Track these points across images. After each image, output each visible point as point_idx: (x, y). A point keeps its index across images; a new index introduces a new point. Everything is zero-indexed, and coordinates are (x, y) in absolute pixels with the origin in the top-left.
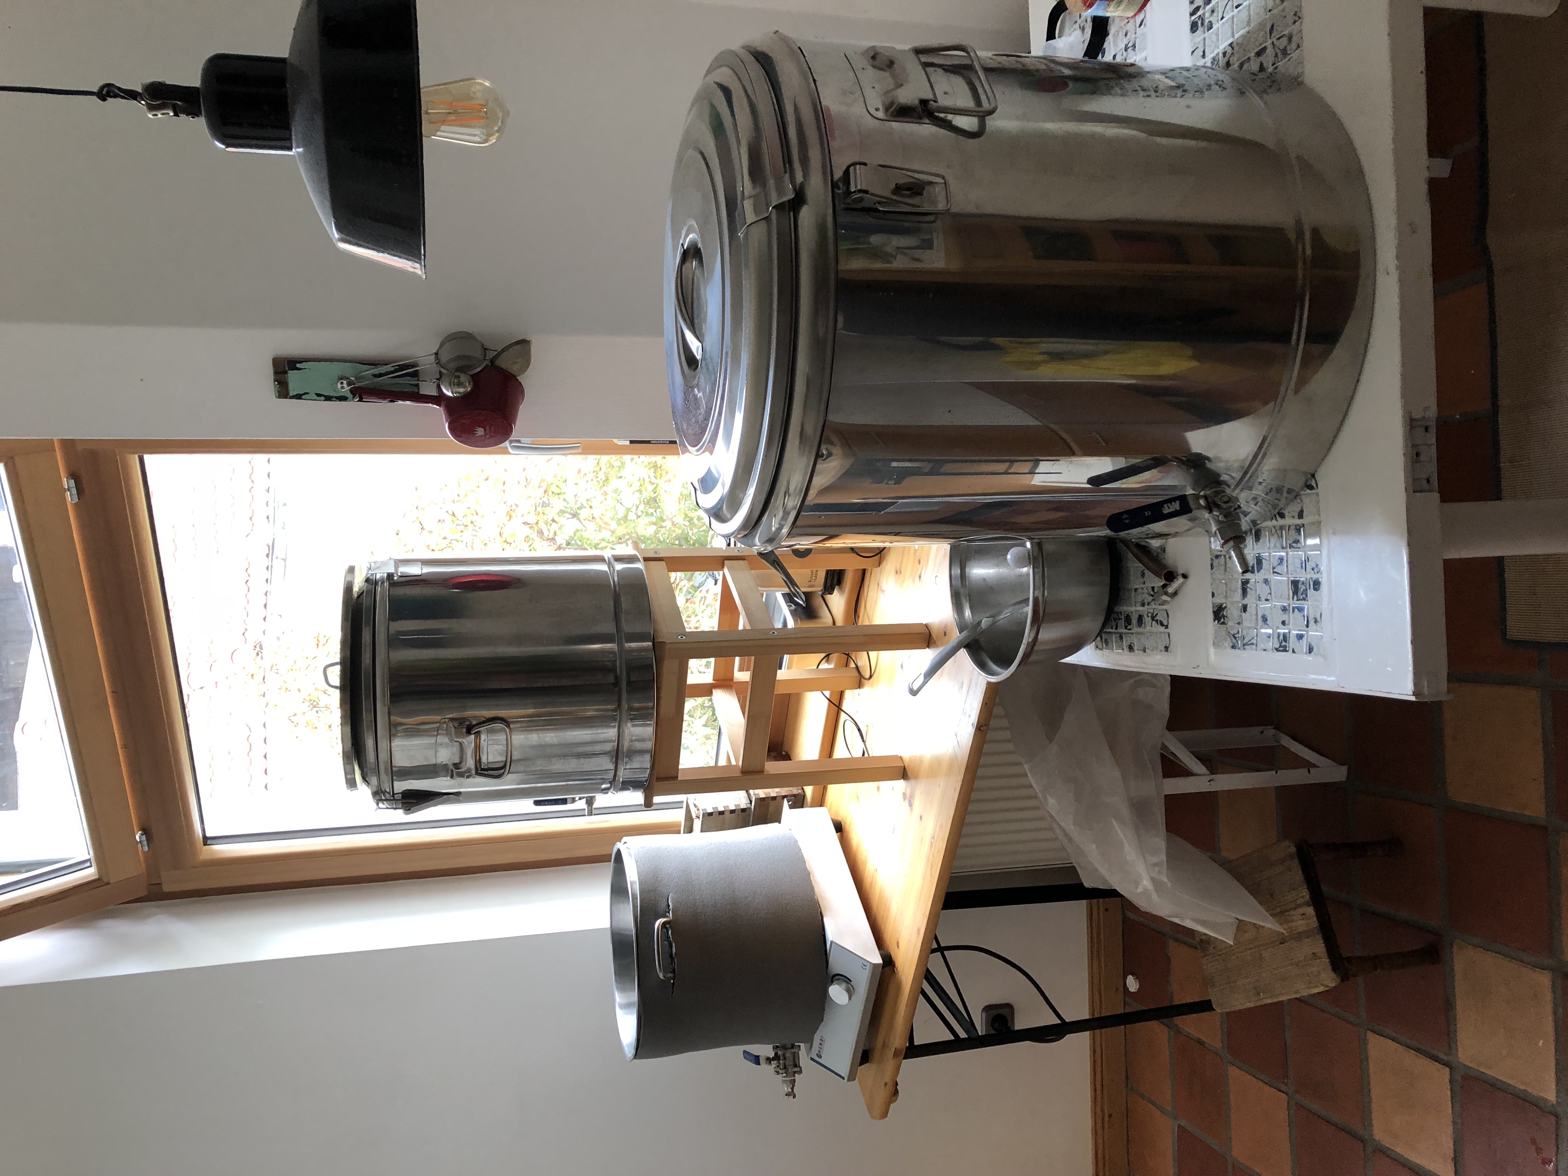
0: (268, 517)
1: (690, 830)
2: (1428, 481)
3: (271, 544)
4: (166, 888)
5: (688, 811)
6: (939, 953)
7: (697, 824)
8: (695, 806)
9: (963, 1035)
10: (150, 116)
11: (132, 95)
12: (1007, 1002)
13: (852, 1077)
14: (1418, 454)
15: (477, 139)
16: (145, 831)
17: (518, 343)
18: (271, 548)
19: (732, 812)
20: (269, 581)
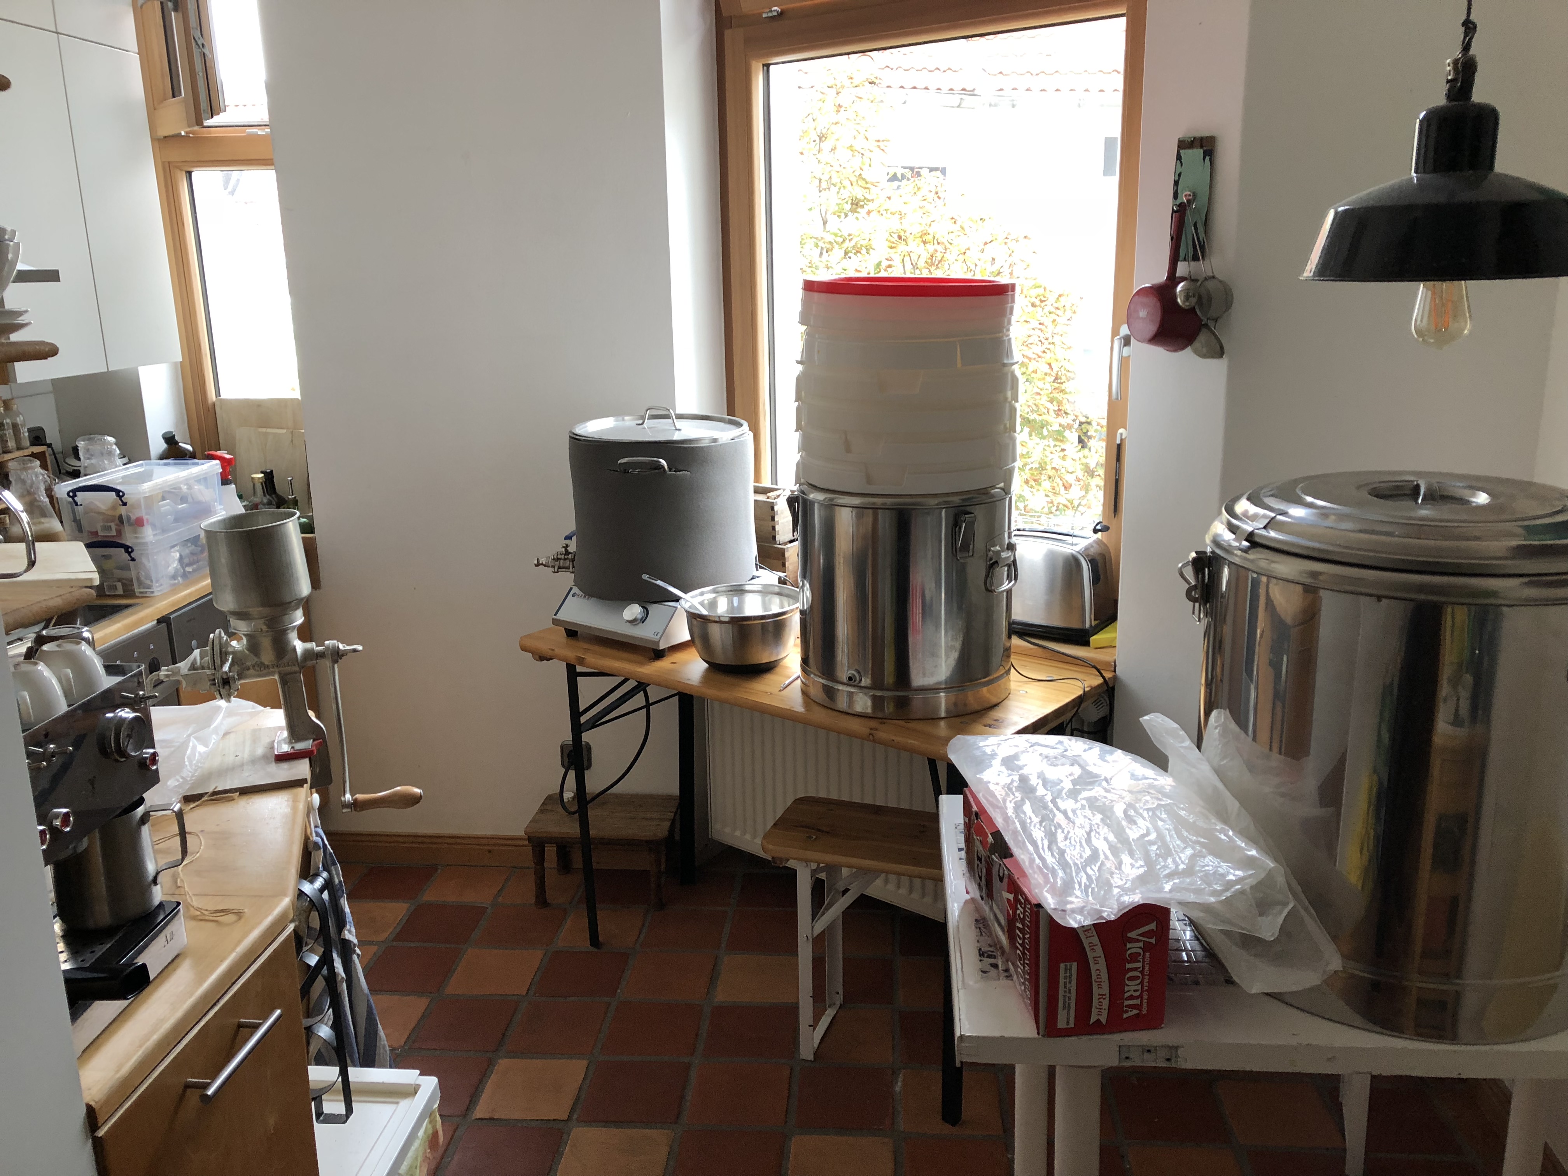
0: (1001, 90)
1: (757, 491)
2: (1127, 1058)
3: (975, 92)
4: (728, 33)
5: (772, 490)
6: (644, 704)
7: (761, 498)
8: (778, 496)
9: (583, 720)
10: (1448, 61)
11: (1466, 47)
12: (593, 764)
13: (556, 622)
14: (1149, 1051)
15: (1418, 322)
16: (781, 14)
17: (1222, 348)
18: (972, 93)
19: (774, 528)
20: (939, 91)
